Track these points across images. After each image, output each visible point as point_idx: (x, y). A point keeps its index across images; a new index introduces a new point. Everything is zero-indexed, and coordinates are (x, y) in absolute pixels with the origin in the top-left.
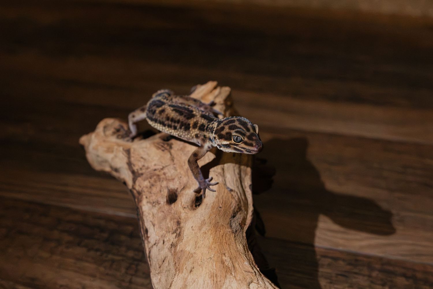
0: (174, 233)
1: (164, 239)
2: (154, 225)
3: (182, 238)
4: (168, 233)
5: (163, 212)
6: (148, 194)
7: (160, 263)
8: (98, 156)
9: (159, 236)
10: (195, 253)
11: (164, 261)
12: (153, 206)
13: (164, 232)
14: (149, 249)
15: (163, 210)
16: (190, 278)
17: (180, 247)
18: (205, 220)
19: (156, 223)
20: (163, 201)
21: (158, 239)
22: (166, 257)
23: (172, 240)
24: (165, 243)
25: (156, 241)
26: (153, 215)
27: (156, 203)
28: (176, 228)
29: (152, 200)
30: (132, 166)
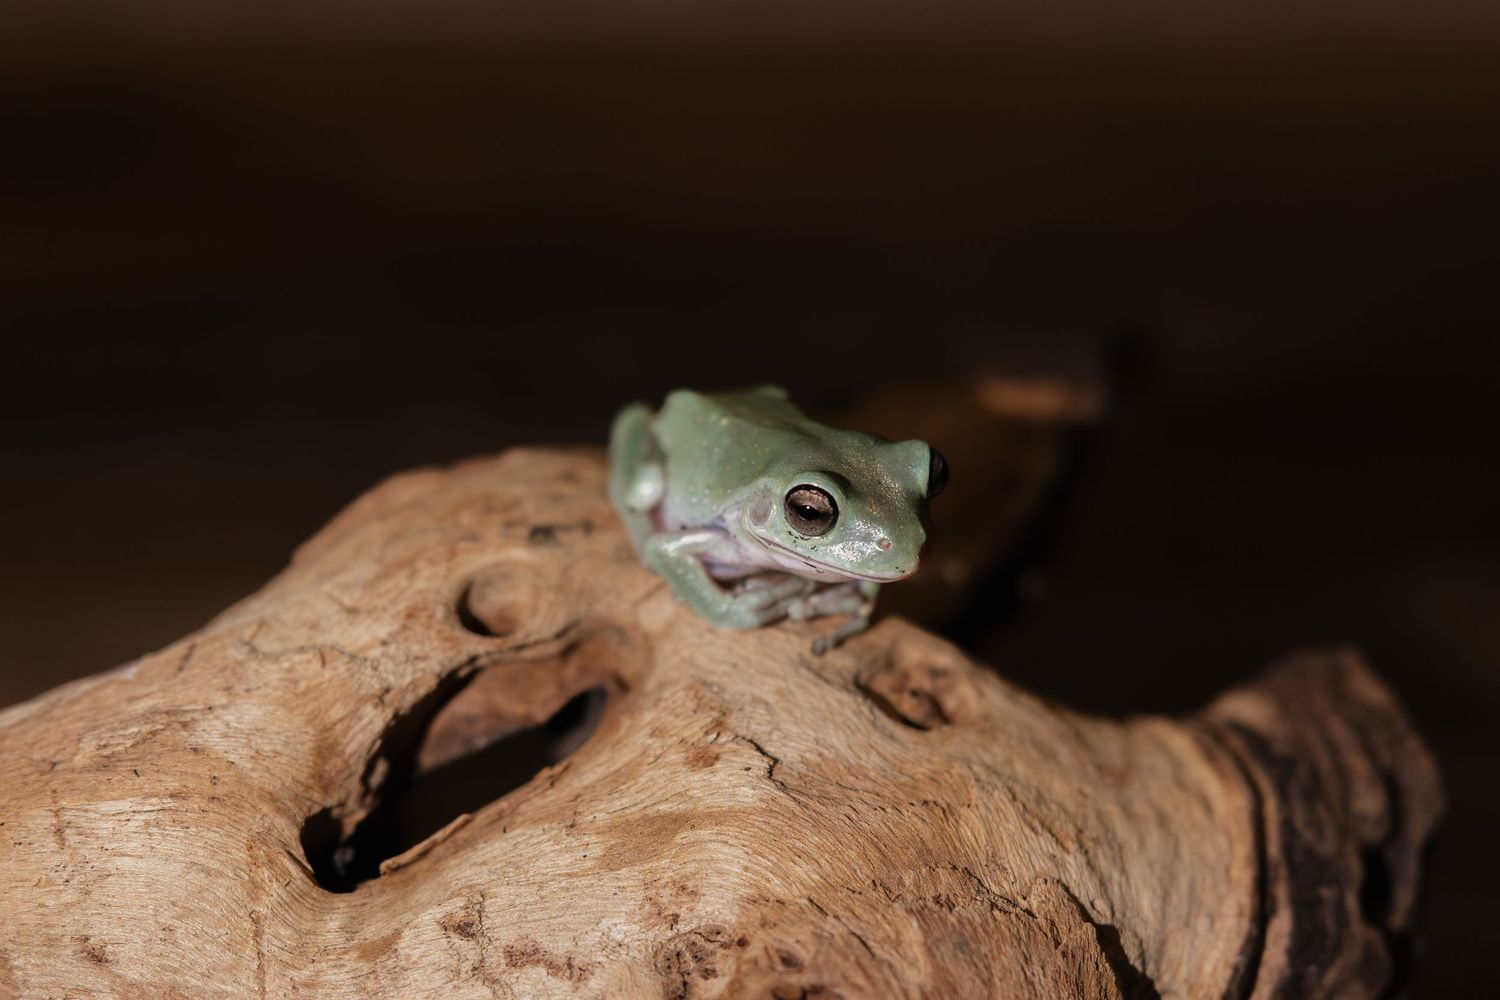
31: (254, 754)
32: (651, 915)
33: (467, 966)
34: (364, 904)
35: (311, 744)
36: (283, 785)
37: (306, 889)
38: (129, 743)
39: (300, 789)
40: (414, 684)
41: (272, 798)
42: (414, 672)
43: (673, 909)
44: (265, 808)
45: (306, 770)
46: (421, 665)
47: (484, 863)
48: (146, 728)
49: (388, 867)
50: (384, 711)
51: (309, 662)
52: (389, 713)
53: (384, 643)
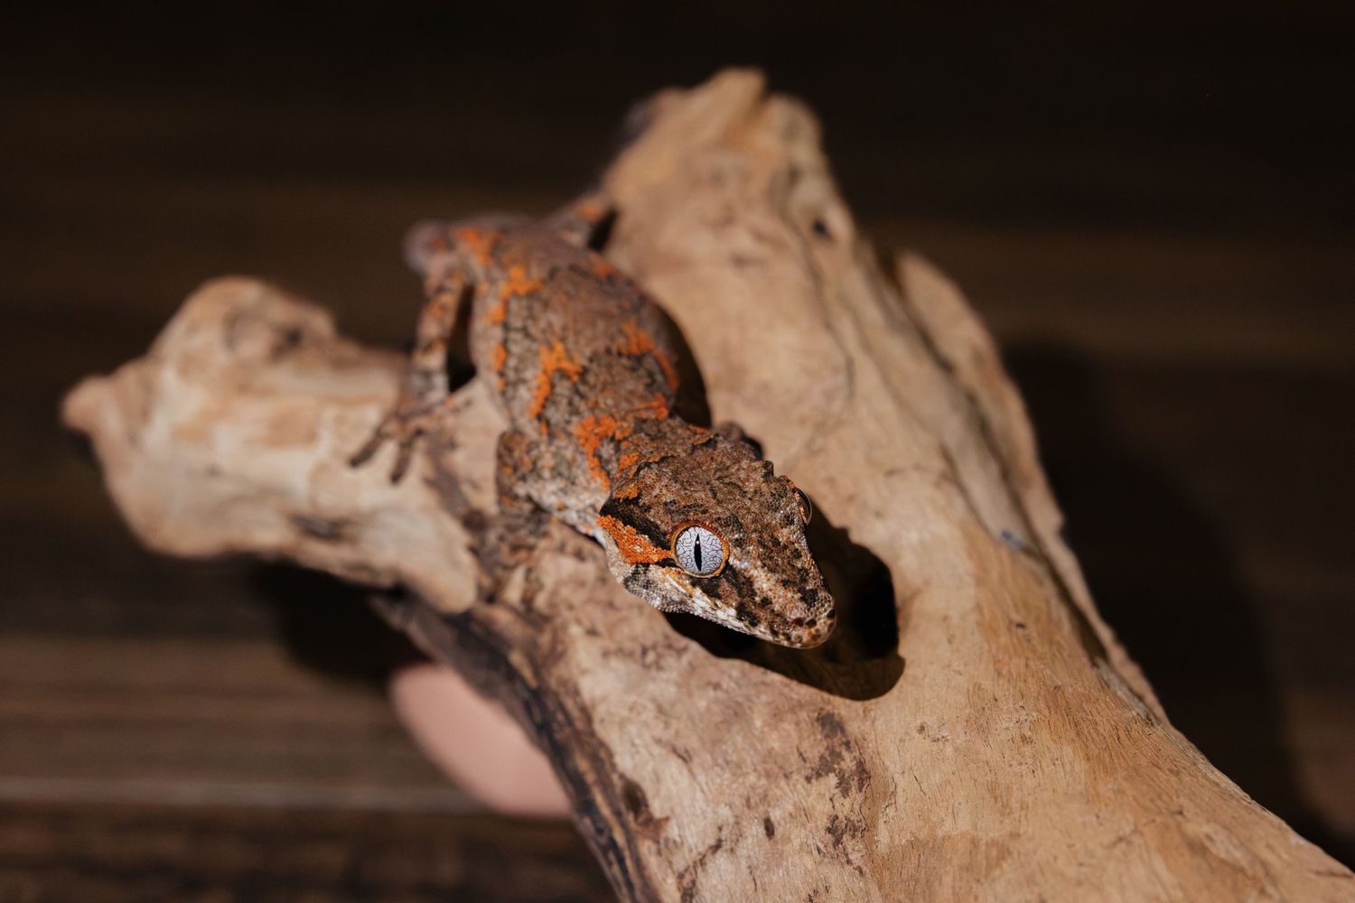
0: (819, 775)
1: (767, 812)
2: (685, 758)
3: (892, 789)
4: (783, 783)
5: (717, 686)
6: (598, 616)
8: (213, 472)
9: (731, 806)
10: (1015, 836)
12: (646, 667)
13: (752, 778)
14: (681, 877)
15: (715, 679)
17: (891, 832)
18: (978, 687)
19: (693, 743)
21: (732, 821)
22: (816, 892)
23: (822, 810)
24: (779, 832)
25: (720, 829)
26: (660, 710)
27: (660, 650)
28: (821, 749)
29: (634, 639)
30: (466, 489)
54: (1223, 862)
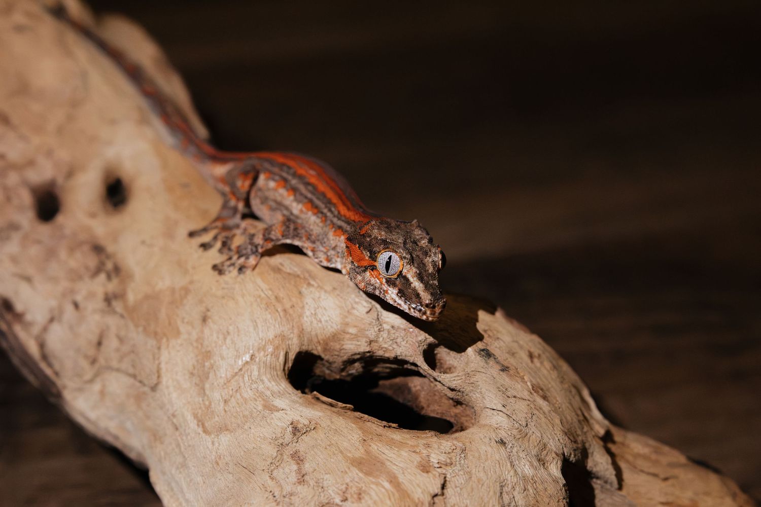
0: (97, 274)
1: (73, 299)
3: (131, 273)
4: (79, 282)
5: (39, 242)
7: (92, 352)
9: (55, 299)
10: (191, 282)
11: (99, 344)
13: (64, 283)
14: (36, 339)
16: (211, 334)
17: (135, 293)
18: (168, 217)
20: (26, 218)
21: (56, 305)
22: (103, 330)
23: (100, 290)
25: (51, 311)
26: (12, 259)
27: (8, 229)
28: (95, 262)
31: (313, 313)
32: (341, 490)
33: (281, 441)
34: (290, 394)
35: (334, 330)
36: (311, 331)
37: (278, 368)
38: (288, 271)
39: (315, 340)
40: (386, 350)
41: (302, 332)
42: (390, 346)
43: (349, 496)
44: (296, 331)
45: (324, 336)
46: (395, 346)
47: (332, 422)
48: (299, 273)
49: (315, 395)
50: (367, 346)
51: (365, 307)
52: (368, 349)
53: (393, 327)
54: (289, 274)
